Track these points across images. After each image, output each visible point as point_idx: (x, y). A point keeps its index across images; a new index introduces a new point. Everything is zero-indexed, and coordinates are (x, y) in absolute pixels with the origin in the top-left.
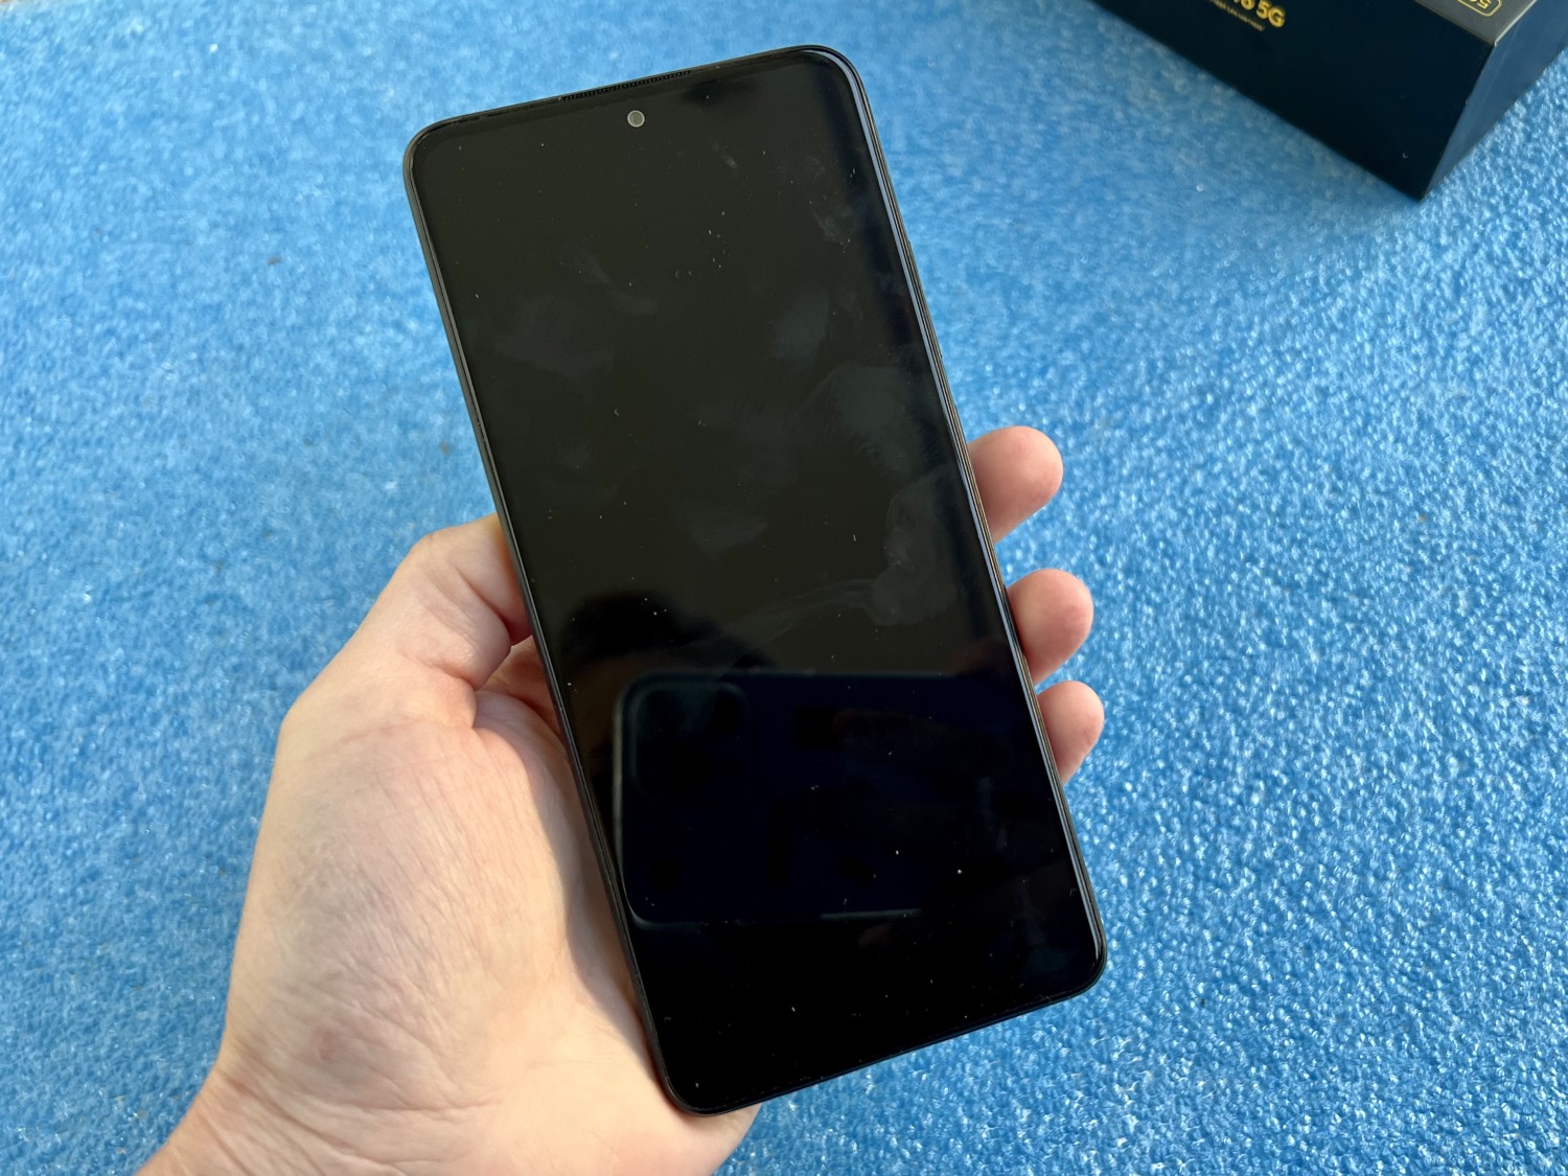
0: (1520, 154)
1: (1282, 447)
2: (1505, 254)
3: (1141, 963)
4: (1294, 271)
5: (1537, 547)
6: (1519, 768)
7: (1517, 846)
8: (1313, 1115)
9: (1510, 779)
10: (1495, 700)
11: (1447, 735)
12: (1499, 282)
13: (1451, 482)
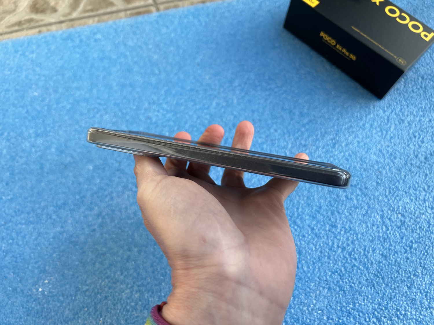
0: (403, 90)
1: (349, 153)
2: (399, 113)
3: (317, 267)
4: (353, 114)
5: (404, 181)
6: (398, 230)
7: (398, 247)
8: (353, 303)
9: (396, 232)
10: (394, 214)
11: (383, 222)
12: (397, 120)
13: (385, 165)
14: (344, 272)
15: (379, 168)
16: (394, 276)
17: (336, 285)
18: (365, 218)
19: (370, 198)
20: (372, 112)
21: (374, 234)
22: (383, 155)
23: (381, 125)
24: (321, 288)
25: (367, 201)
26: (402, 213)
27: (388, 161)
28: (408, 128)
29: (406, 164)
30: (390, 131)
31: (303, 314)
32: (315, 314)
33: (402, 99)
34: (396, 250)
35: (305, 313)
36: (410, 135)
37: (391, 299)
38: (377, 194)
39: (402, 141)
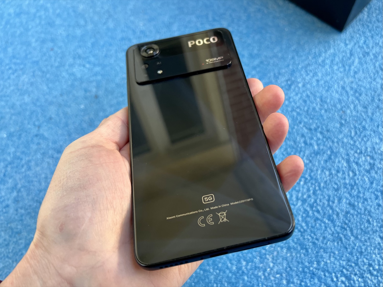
0: (366, 21)
1: (307, 94)
2: (362, 45)
5: (371, 119)
6: (367, 175)
7: (367, 194)
8: (316, 261)
9: (365, 177)
10: (361, 157)
12: (361, 53)
13: (350, 103)
14: (305, 228)
15: (342, 107)
16: (364, 226)
17: (296, 243)
18: (328, 164)
19: (333, 142)
20: (332, 46)
21: (339, 181)
22: (347, 92)
23: (343, 59)
24: (279, 249)
25: (330, 145)
26: (371, 154)
27: (353, 99)
28: (374, 61)
29: (373, 100)
30: (354, 66)
31: (258, 280)
32: (272, 278)
33: (365, 30)
34: (365, 197)
35: (261, 279)
36: (376, 68)
37: (361, 253)
38: (340, 136)
39: (368, 75)
